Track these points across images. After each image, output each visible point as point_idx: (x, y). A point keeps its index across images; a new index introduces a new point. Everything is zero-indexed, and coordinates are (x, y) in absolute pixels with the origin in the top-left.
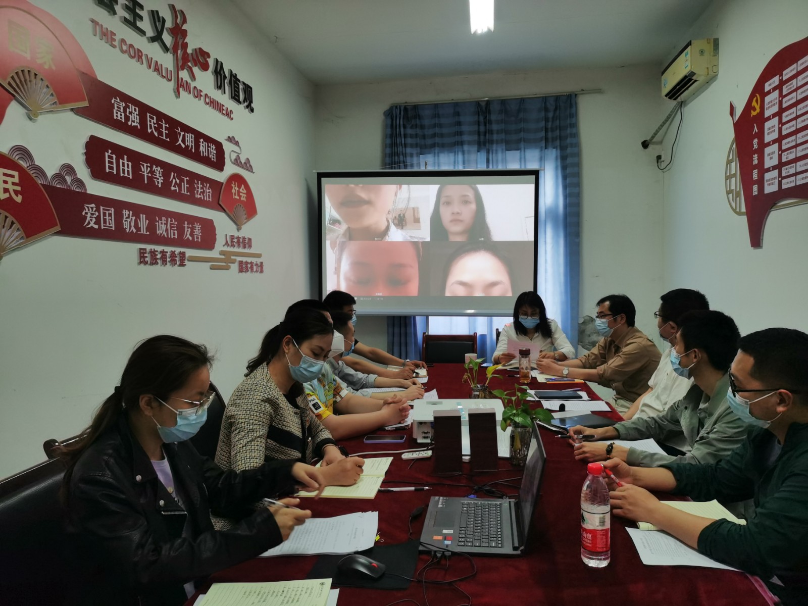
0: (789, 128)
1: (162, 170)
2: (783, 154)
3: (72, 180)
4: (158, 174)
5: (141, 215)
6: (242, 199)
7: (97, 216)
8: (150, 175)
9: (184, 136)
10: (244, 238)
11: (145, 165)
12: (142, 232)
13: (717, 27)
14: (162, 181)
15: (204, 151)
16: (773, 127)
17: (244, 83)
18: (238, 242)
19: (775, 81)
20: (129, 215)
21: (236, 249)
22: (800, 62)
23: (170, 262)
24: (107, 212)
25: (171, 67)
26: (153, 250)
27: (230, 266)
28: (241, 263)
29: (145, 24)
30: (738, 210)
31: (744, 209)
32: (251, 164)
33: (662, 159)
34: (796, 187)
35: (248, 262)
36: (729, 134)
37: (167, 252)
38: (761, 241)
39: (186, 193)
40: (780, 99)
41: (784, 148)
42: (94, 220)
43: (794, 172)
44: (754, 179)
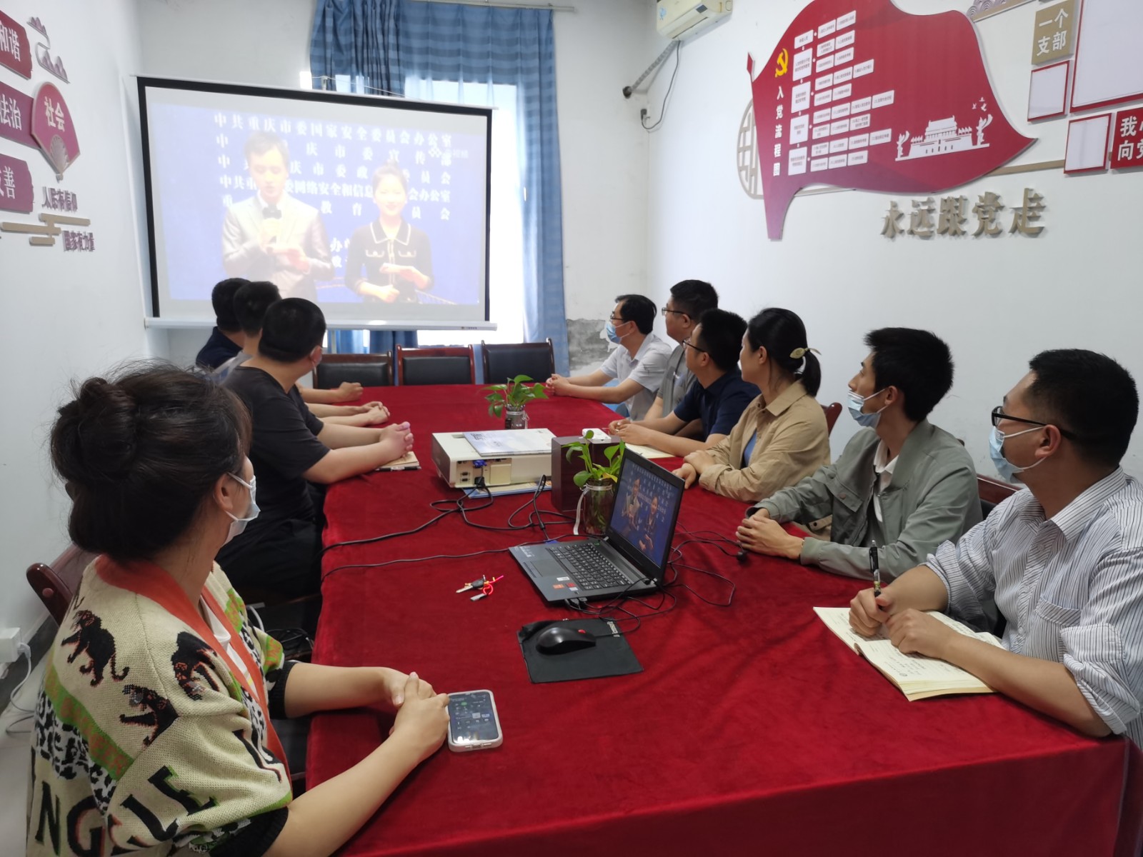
0: (823, 98)
2: (814, 129)
6: (59, 127)
15: (4, 41)
16: (804, 94)
18: (61, 200)
19: (808, 36)
21: (58, 212)
22: (840, 19)
27: (54, 239)
30: (752, 192)
31: (760, 191)
32: (64, 67)
33: (648, 114)
34: (828, 170)
35: (75, 234)
36: (746, 94)
38: (781, 232)
40: (814, 60)
41: (816, 121)
43: (827, 153)
44: (776, 156)
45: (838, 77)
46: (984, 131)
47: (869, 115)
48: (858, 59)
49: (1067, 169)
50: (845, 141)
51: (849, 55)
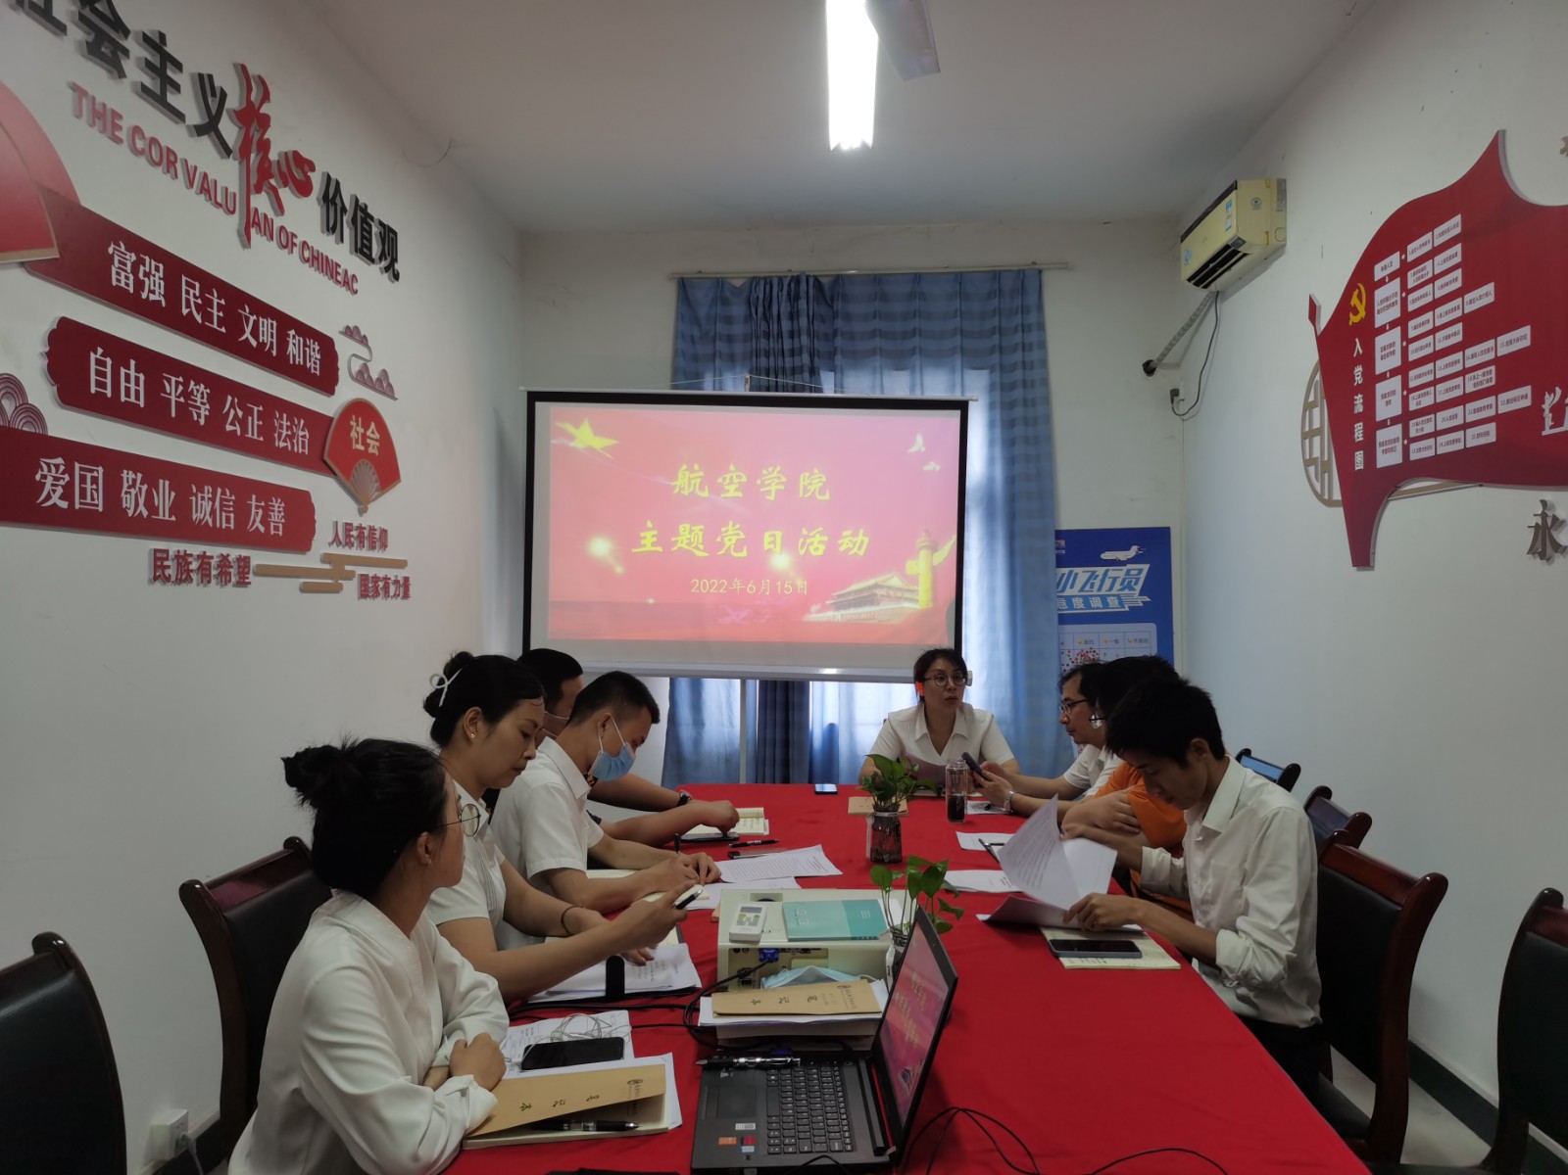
0: (1422, 348)
1: (208, 391)
2: (1411, 396)
3: (16, 408)
4: (199, 399)
5: (161, 481)
6: (371, 450)
7: (68, 482)
8: (182, 400)
9: (256, 323)
10: (372, 529)
11: (174, 379)
12: (161, 517)
13: (1283, 158)
14: (207, 413)
15: (296, 352)
16: (1392, 345)
17: (381, 224)
18: (361, 537)
19: (1394, 261)
20: (134, 481)
21: (354, 552)
22: (1437, 231)
23: (216, 577)
24: (89, 475)
25: (234, 186)
26: (182, 554)
27: (341, 584)
28: (364, 578)
29: (185, 100)
30: (1326, 497)
31: (1337, 495)
32: (391, 381)
33: (1181, 396)
34: (1437, 459)
35: (379, 578)
36: (1310, 355)
37: (212, 557)
38: (1371, 556)
39: (255, 437)
40: (1404, 295)
41: (1412, 384)
42: (60, 491)
43: (1433, 430)
44: (1357, 440)
45: (1441, 316)
47: (1493, 368)
48: (1469, 286)
50: (1459, 410)
51: (1456, 280)
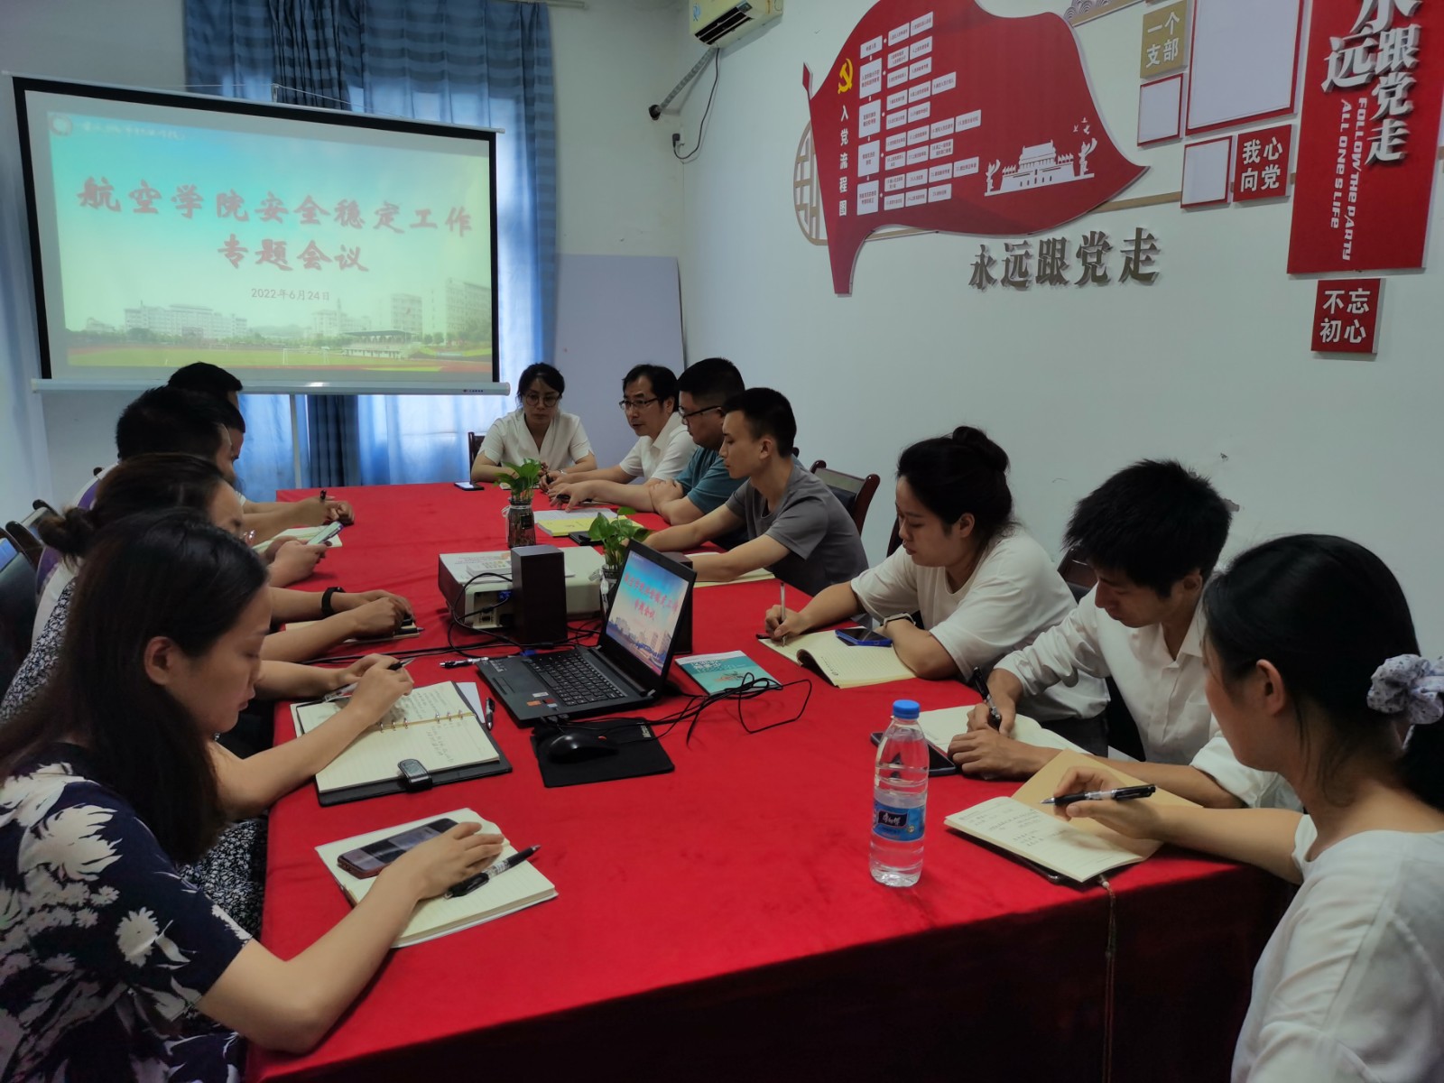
0: (897, 119)
2: (887, 158)
16: (873, 114)
19: (876, 44)
22: (915, 22)
30: (814, 237)
31: (824, 236)
33: (683, 141)
34: (905, 209)
36: (802, 116)
38: (850, 284)
40: (884, 73)
41: (888, 148)
43: (903, 187)
44: (842, 191)
45: (913, 94)
46: (1087, 158)
47: (952, 141)
49: (1183, 203)
50: (924, 172)
51: (926, 66)
